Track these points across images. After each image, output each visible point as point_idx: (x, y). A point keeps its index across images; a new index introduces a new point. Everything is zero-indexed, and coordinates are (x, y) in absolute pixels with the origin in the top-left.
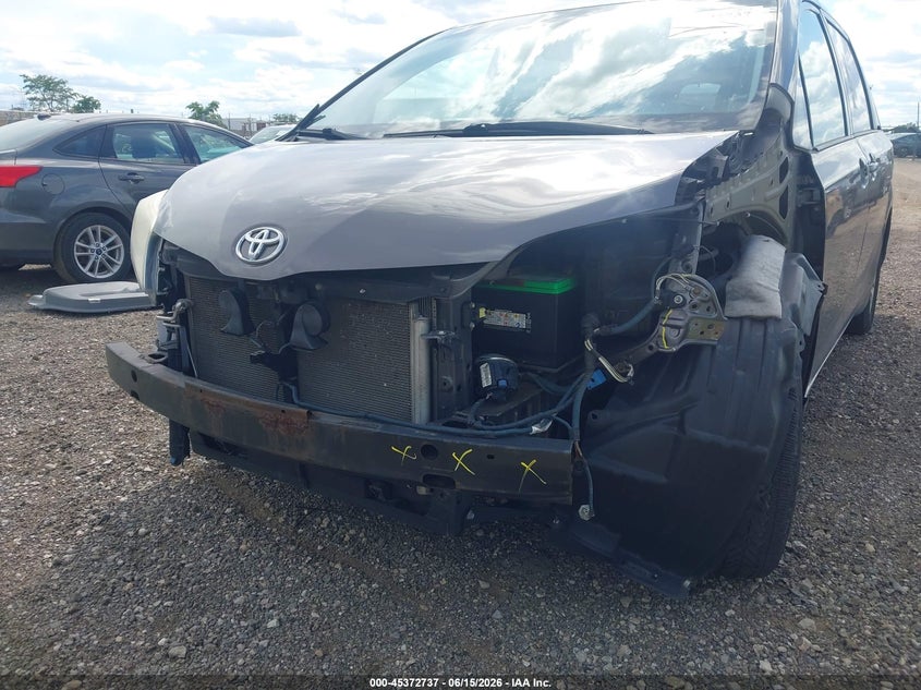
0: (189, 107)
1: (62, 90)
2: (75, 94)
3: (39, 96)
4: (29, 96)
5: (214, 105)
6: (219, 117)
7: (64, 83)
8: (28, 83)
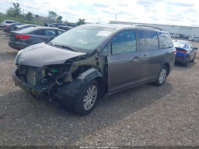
0: (79, 20)
1: (55, 15)
2: (57, 16)
3: (51, 15)
4: (49, 15)
5: (84, 20)
6: (84, 22)
7: (56, 13)
8: (49, 13)
